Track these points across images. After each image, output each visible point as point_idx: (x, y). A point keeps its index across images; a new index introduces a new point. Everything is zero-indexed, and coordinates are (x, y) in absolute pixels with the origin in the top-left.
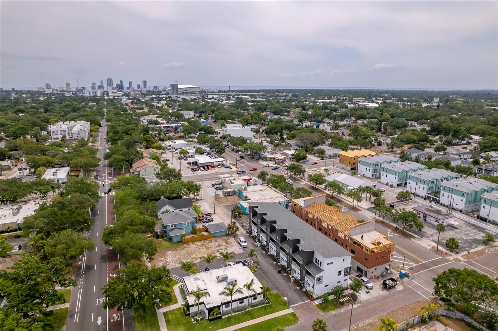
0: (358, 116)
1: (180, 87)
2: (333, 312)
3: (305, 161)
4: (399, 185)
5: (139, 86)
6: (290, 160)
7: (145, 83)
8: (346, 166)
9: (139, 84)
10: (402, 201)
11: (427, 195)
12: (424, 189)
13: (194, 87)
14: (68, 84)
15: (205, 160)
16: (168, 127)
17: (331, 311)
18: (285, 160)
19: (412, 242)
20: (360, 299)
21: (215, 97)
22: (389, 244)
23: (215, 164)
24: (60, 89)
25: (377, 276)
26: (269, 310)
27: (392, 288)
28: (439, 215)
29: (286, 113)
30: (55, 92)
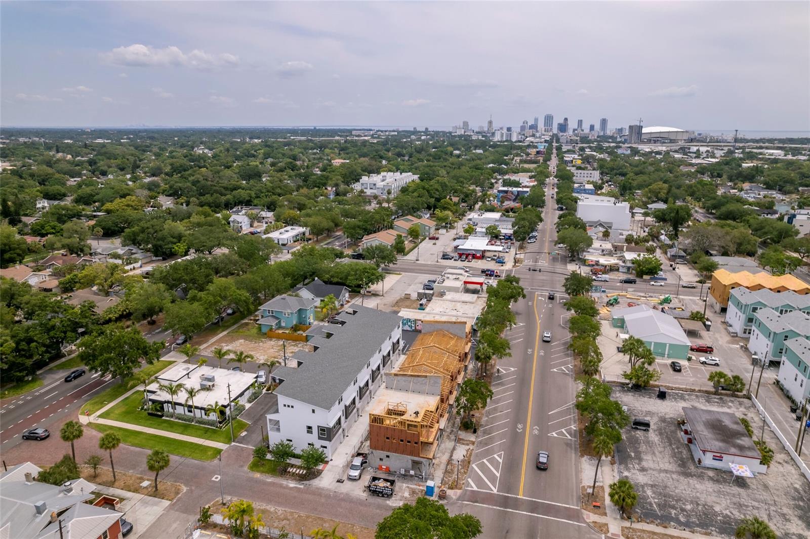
2: (258, 475)
3: (657, 279)
5: (592, 128)
6: (628, 270)
7: (604, 122)
9: (593, 123)
10: (716, 393)
12: (801, 385)
14: (491, 123)
15: (472, 246)
16: (506, 192)
17: (258, 471)
18: (618, 269)
19: (576, 460)
20: (316, 483)
21: (703, 149)
22: (413, 421)
23: (487, 254)
24: (476, 130)
25: (392, 470)
26: (209, 434)
27: (383, 496)
28: (717, 440)
29: (800, 189)
30: (466, 134)
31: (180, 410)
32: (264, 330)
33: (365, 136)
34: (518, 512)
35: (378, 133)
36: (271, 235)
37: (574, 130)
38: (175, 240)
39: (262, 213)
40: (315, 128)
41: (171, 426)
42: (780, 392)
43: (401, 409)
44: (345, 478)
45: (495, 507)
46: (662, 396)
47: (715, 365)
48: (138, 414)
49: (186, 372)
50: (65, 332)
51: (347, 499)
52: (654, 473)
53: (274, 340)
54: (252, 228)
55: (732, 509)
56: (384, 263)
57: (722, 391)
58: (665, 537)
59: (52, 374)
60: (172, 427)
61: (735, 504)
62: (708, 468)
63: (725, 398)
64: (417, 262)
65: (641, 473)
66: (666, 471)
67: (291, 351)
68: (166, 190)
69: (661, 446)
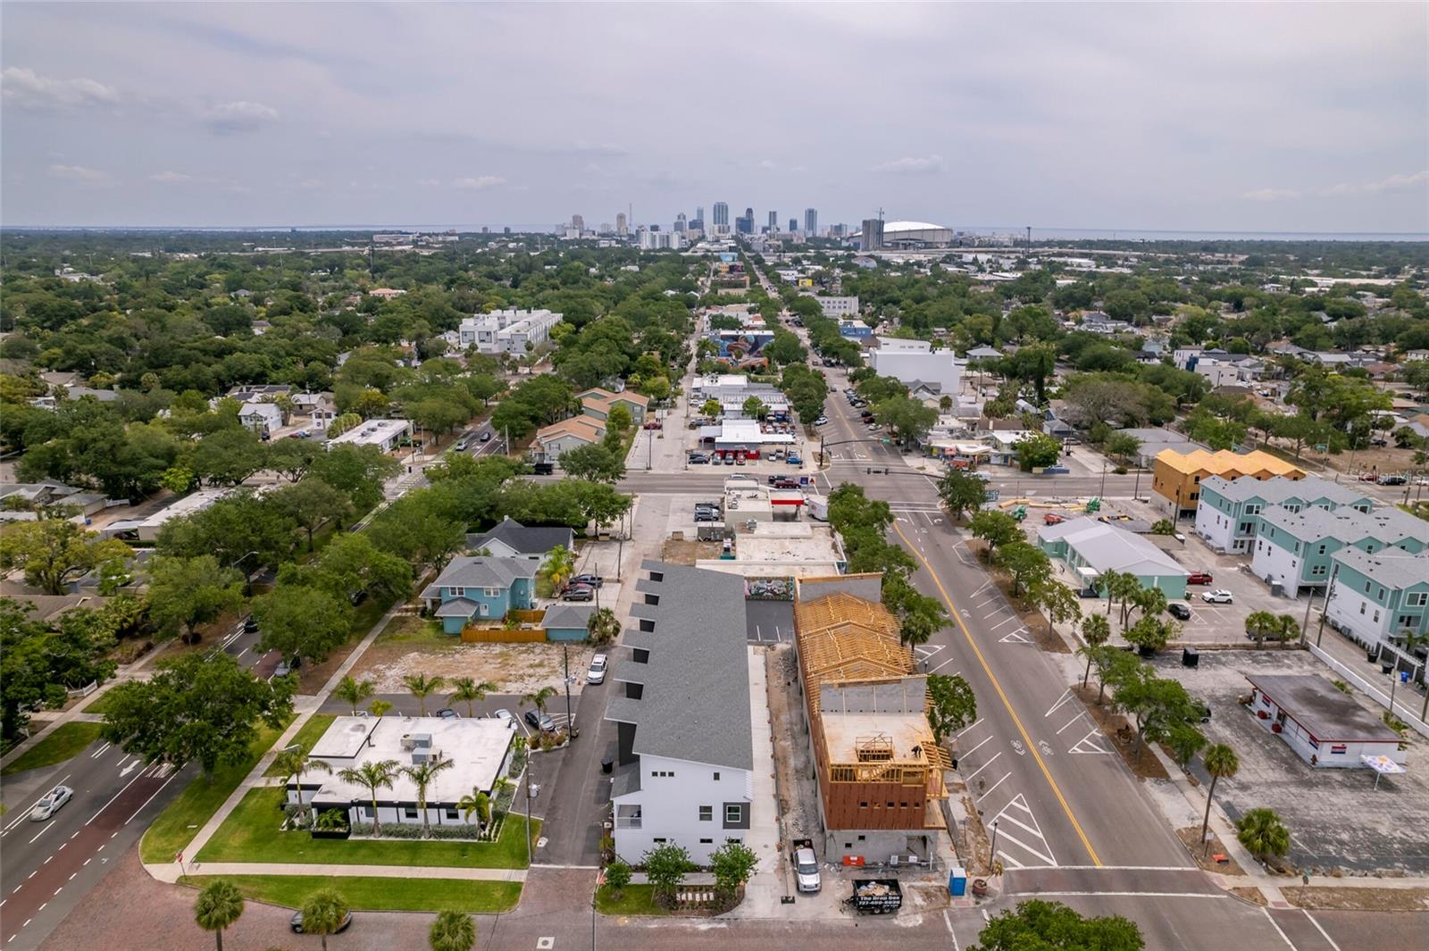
0: (1410, 337)
1: (888, 228)
2: (624, 921)
3: (1053, 472)
4: (1304, 591)
5: (793, 224)
6: (1006, 461)
7: (811, 215)
8: (1169, 501)
9: (794, 218)
10: (1259, 647)
11: (1385, 643)
12: (1376, 619)
13: (934, 230)
14: (621, 217)
15: (737, 437)
16: (735, 338)
17: (621, 913)
18: (989, 460)
19: (1138, 790)
20: (743, 912)
21: (982, 258)
22: (915, 766)
23: (764, 449)
24: (598, 230)
25: (868, 861)
26: (470, 856)
27: (882, 913)
28: (1330, 721)
29: (1154, 318)
30: (583, 237)
31: (387, 816)
32: (450, 628)
33: (400, 244)
34: (1113, 894)
35: (424, 238)
36: (344, 438)
37: (764, 230)
38: (162, 462)
39: (297, 396)
40: (294, 231)
41: (378, 854)
42: (1337, 634)
43: (880, 746)
44: (792, 892)
45: (1074, 894)
46: (1190, 660)
47: (1226, 603)
48: (288, 838)
49: (362, 737)
50: (41, 685)
51: (819, 932)
52: (1262, 789)
53: (479, 645)
54: (287, 429)
55: (1402, 829)
56: (607, 478)
57: (1268, 643)
58: (1349, 892)
59: (15, 782)
60: (380, 855)
61: (1400, 819)
62: (1329, 768)
63: (1274, 653)
64: (650, 472)
65: (1246, 793)
66: (1275, 784)
67: (528, 663)
68: (55, 359)
69: (1242, 743)
